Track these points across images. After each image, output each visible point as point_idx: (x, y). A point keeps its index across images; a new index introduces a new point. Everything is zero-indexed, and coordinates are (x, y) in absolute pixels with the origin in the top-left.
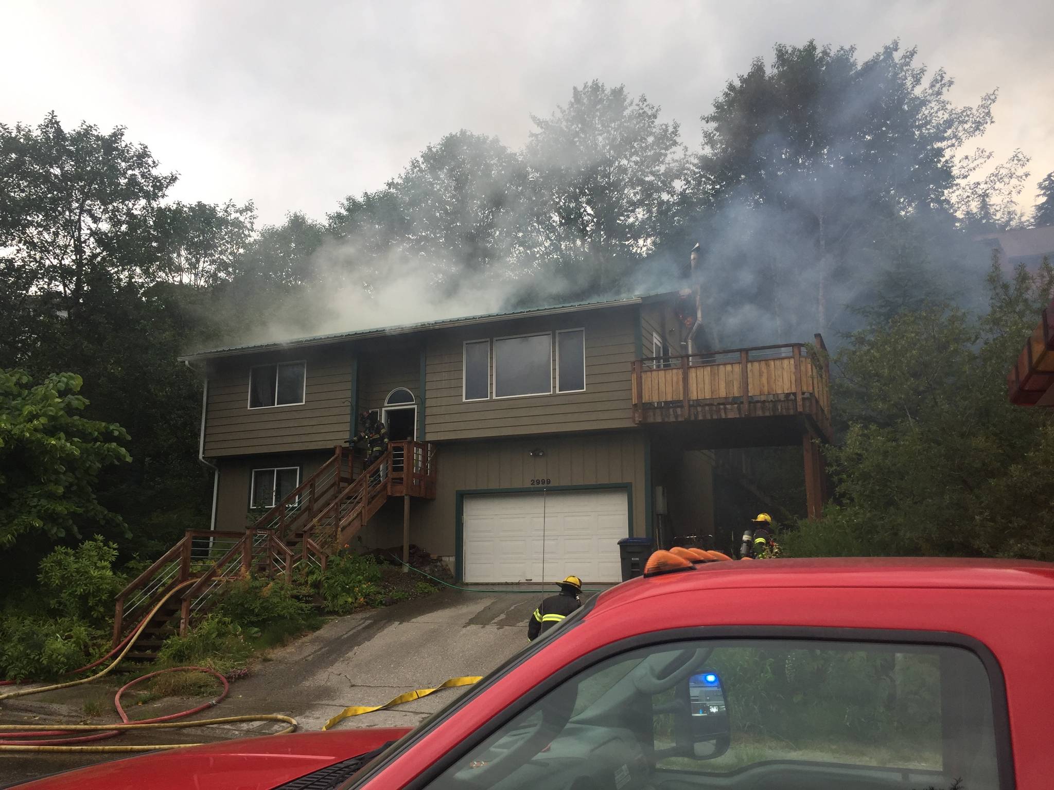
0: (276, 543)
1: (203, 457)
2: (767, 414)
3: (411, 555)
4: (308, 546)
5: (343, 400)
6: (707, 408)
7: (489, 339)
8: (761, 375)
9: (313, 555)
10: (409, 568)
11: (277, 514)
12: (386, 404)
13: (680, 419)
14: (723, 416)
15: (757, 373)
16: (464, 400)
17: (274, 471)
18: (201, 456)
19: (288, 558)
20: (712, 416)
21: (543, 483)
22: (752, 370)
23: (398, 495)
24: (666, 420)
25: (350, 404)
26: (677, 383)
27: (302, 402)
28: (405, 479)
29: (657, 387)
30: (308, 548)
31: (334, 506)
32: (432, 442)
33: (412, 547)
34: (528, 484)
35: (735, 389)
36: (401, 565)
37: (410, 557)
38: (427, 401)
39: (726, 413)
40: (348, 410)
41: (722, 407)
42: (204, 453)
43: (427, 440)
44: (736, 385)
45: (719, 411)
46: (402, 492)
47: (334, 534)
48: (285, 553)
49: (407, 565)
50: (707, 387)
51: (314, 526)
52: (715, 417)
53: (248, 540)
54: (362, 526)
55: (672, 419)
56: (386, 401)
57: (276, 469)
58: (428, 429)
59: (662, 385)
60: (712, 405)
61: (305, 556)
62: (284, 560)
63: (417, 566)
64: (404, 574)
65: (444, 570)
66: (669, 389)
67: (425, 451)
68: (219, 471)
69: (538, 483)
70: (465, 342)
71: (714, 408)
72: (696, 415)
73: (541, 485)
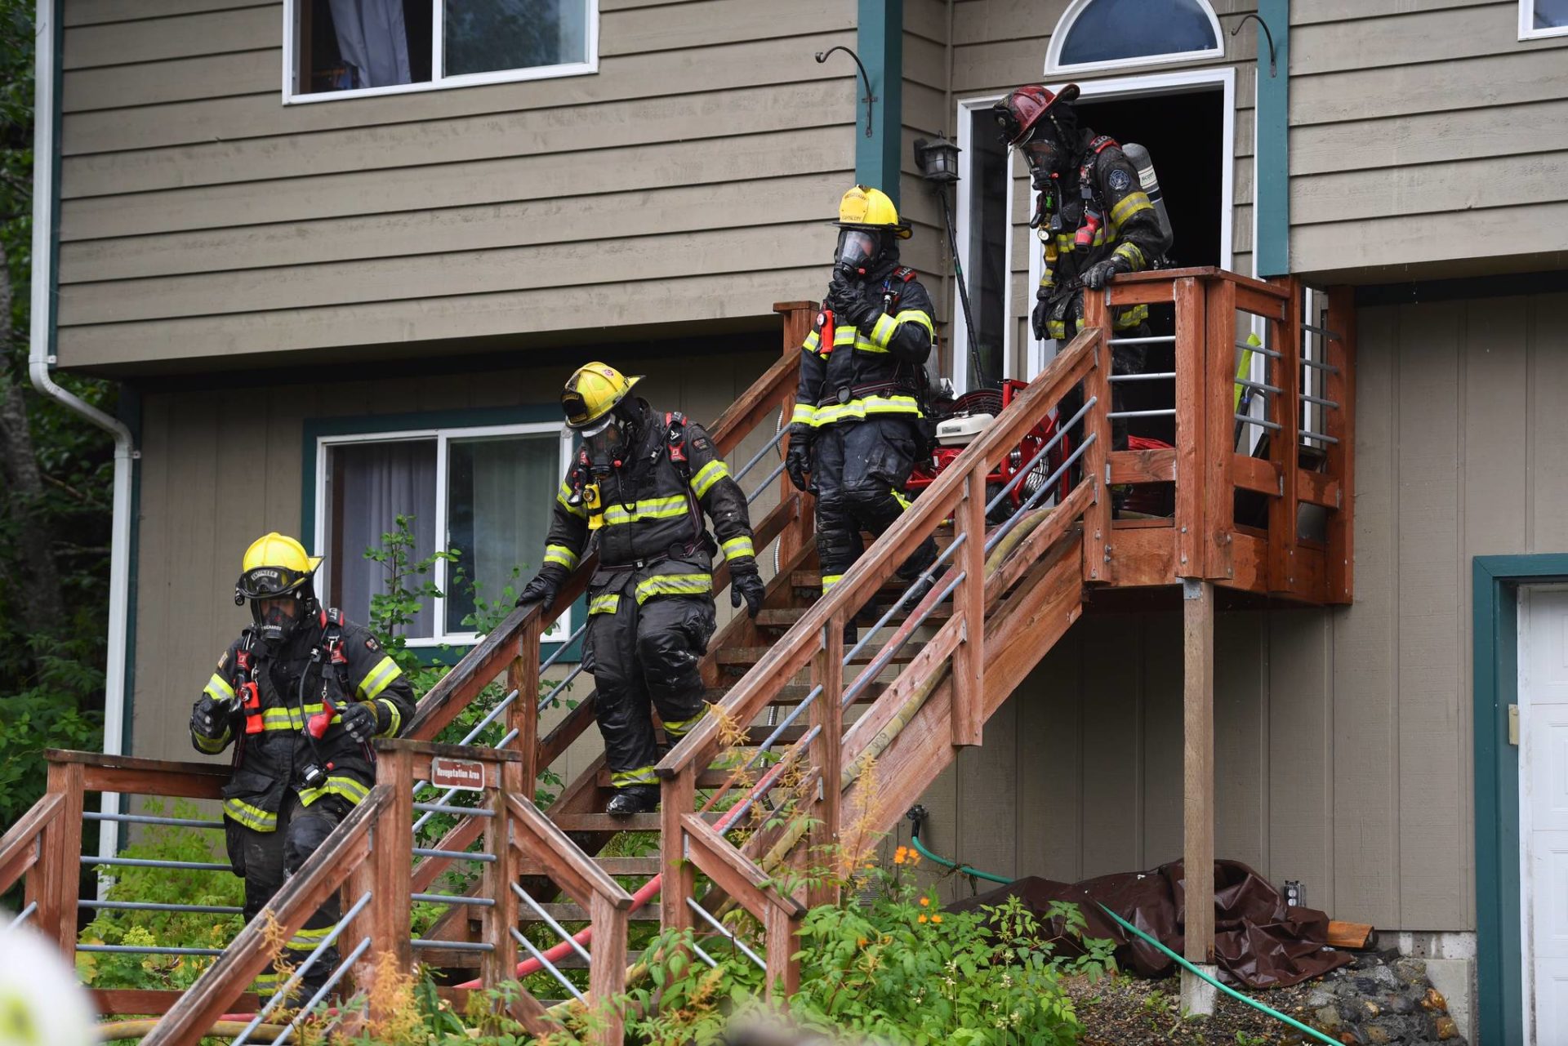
0: (527, 829)
1: (53, 372)
3: (1226, 919)
4: (691, 855)
5: (823, 44)
9: (714, 901)
10: (1221, 996)
11: (502, 678)
12: (1055, 66)
17: (432, 445)
18: (39, 363)
19: (601, 916)
23: (1146, 580)
25: (851, 68)
27: (581, 59)
28: (1185, 494)
30: (689, 866)
31: (810, 640)
32: (1326, 281)
33: (1228, 874)
36: (1168, 974)
37: (1219, 930)
38: (1305, 41)
40: (844, 102)
42: (53, 348)
43: (1300, 268)
46: (1167, 565)
47: (819, 793)
48: (585, 888)
49: (1209, 972)
51: (715, 745)
53: (391, 815)
54: (957, 748)
56: (1057, 44)
57: (443, 436)
58: (1308, 203)
61: (676, 910)
62: (576, 923)
63: (1263, 979)
64: (1197, 1021)
65: (1416, 1008)
67: (1283, 328)
68: (137, 444)
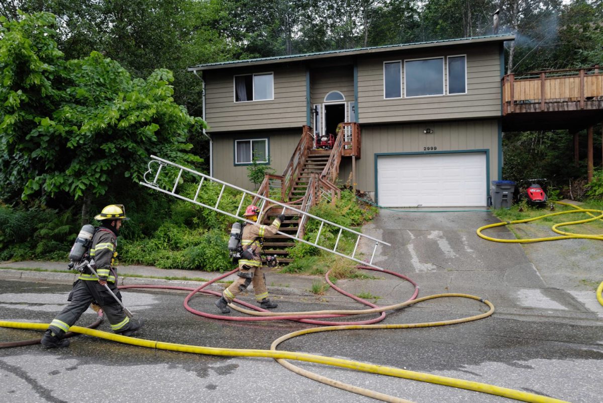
1: (206, 132)
2: (594, 108)
6: (556, 104)
7: (400, 61)
8: (592, 84)
12: (325, 101)
13: (538, 111)
14: (566, 109)
15: (590, 83)
16: (385, 98)
18: (204, 132)
20: (558, 109)
21: (432, 149)
22: (587, 81)
23: (348, 155)
24: (528, 111)
25: (306, 100)
26: (538, 88)
27: (272, 98)
28: (353, 146)
29: (523, 91)
32: (361, 124)
34: (422, 150)
35: (576, 93)
38: (359, 99)
39: (567, 107)
40: (305, 104)
41: (565, 103)
43: (359, 123)
44: (576, 90)
45: (563, 106)
46: (350, 154)
50: (557, 91)
52: (560, 110)
55: (532, 110)
56: (325, 99)
57: (251, 140)
58: (360, 116)
59: (527, 90)
60: (559, 102)
66: (532, 92)
68: (212, 141)
69: (429, 149)
70: (384, 62)
71: (560, 104)
72: (548, 109)
73: (430, 150)
